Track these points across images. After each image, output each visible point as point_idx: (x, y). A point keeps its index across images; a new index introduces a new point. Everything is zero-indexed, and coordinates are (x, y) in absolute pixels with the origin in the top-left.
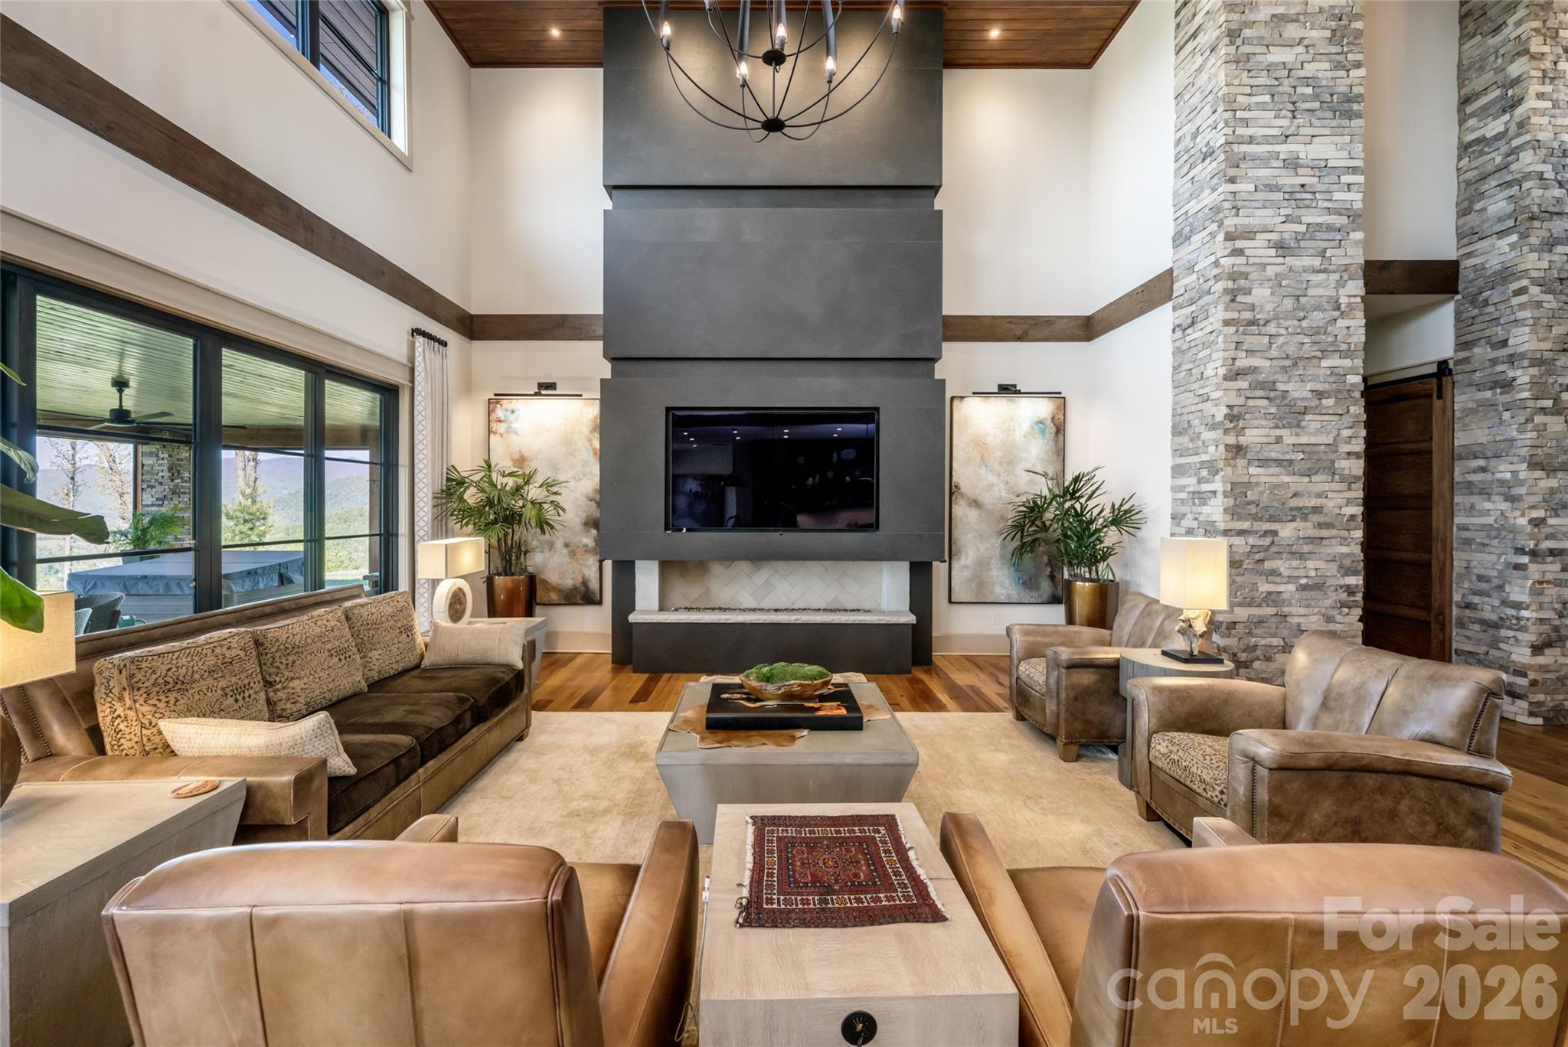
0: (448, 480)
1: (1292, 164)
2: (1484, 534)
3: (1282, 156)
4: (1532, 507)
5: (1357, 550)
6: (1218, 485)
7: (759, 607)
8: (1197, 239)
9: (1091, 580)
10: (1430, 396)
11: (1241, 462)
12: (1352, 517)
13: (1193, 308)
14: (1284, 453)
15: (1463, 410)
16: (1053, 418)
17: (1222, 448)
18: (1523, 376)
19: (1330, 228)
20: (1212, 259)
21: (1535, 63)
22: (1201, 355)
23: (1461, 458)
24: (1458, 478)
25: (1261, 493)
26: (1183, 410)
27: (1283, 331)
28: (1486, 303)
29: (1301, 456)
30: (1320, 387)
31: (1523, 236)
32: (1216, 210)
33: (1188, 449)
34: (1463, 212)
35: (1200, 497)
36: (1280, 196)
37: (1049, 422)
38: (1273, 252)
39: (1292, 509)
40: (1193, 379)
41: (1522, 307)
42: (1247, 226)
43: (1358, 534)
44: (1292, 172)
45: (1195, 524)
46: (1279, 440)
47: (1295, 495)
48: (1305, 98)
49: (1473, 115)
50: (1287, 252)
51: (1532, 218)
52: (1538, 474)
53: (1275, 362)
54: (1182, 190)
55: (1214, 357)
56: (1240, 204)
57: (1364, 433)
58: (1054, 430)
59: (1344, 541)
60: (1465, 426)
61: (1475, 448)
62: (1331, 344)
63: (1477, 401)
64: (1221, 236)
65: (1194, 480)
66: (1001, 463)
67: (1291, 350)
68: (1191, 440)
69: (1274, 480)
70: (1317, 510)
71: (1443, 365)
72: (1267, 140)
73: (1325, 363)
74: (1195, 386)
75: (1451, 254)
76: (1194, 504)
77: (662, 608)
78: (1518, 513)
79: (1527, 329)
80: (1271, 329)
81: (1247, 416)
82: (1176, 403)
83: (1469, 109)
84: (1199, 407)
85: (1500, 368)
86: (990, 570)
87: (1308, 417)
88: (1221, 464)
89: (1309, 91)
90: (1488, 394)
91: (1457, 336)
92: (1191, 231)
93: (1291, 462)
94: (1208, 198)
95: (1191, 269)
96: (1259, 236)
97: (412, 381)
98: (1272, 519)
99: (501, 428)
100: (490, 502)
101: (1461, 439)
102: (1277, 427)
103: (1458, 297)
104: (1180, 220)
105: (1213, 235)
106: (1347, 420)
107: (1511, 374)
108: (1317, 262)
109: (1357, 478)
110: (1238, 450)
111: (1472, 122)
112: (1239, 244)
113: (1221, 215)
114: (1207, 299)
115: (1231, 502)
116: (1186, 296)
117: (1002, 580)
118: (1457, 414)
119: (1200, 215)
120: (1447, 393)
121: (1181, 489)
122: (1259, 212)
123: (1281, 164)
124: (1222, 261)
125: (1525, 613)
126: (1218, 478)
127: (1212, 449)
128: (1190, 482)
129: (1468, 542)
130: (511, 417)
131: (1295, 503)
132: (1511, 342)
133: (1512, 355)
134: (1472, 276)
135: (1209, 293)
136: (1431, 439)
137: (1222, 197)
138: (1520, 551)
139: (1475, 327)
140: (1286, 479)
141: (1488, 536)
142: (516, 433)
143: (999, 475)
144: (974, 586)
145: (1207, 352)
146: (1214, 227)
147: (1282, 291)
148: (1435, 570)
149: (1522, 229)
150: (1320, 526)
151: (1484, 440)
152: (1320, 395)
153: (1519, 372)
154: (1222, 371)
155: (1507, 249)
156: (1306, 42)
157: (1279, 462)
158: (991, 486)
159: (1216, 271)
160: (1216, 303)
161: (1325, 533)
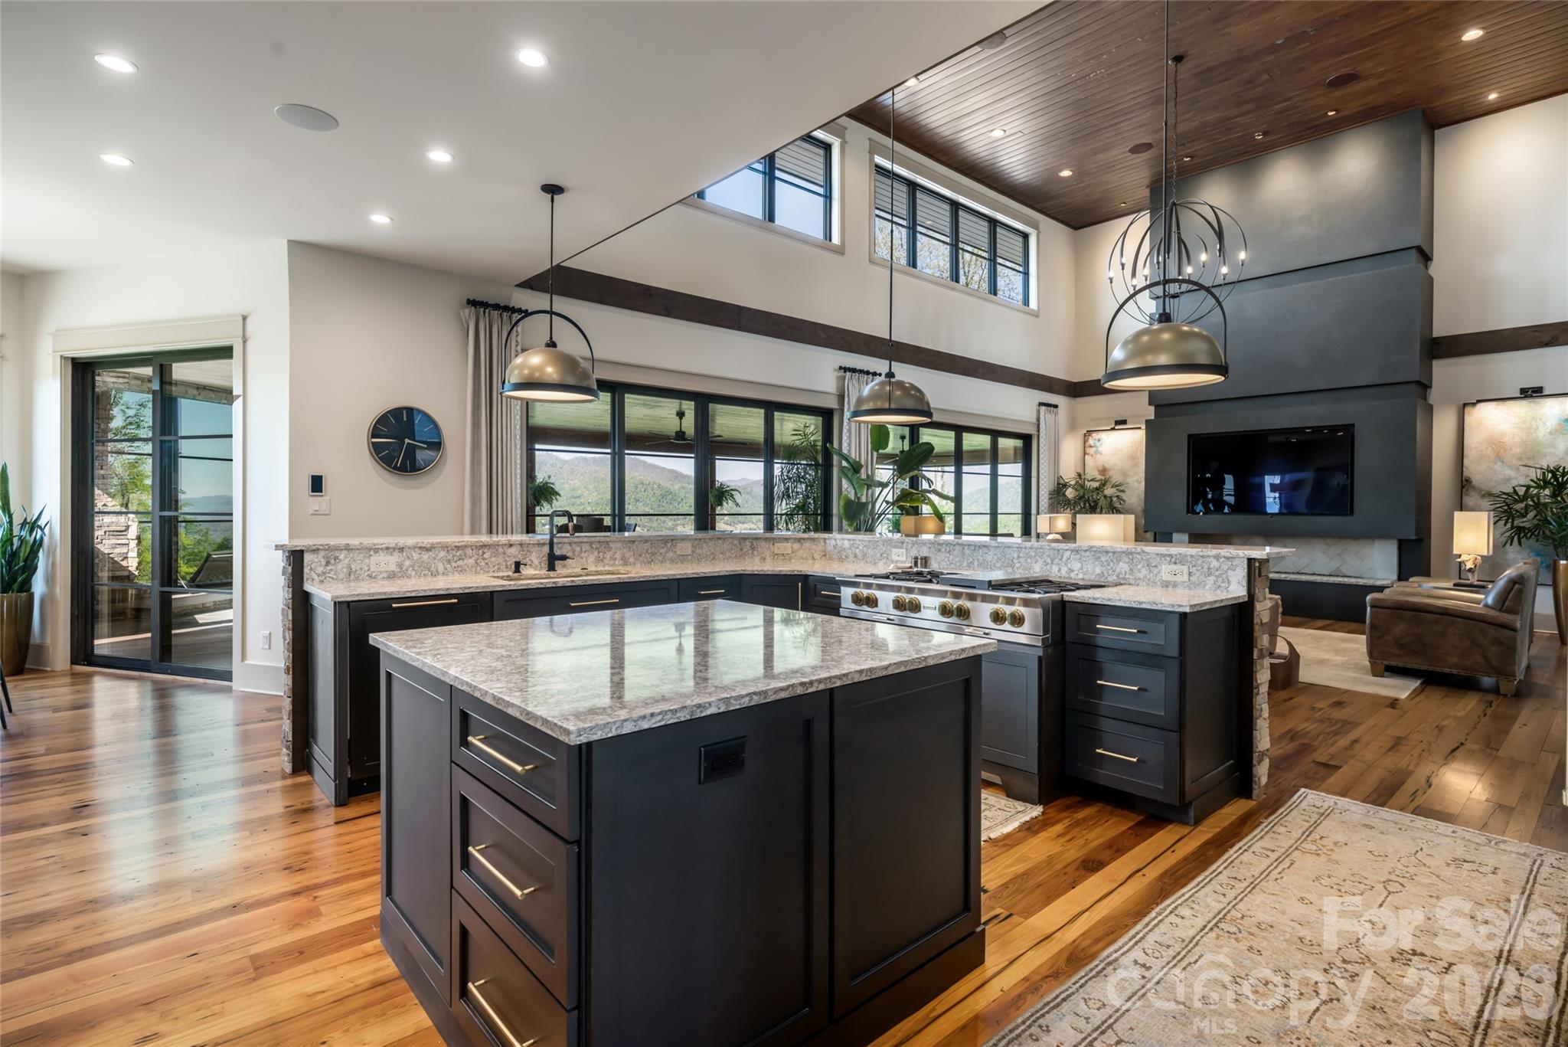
0: (1058, 484)
66: (1520, 459)
97: (1038, 431)
99: (1091, 451)
100: (1081, 498)
130: (1098, 444)
142: (1101, 454)
143: (1518, 469)
158: (1508, 479)
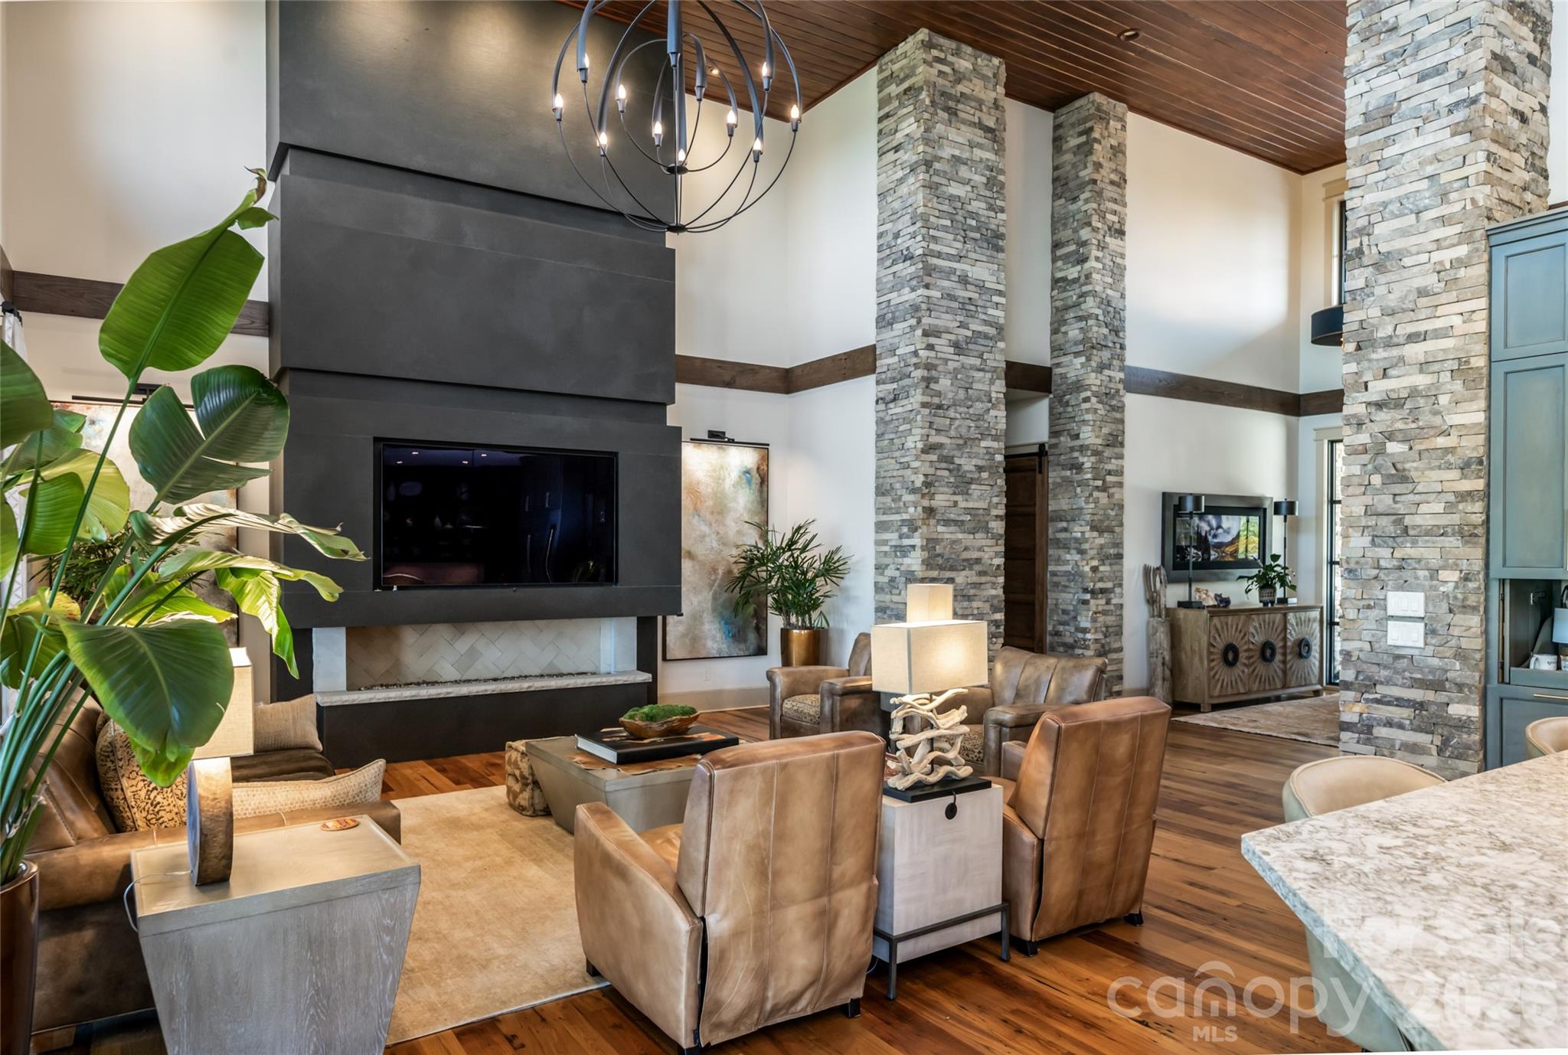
1: (964, 280)
2: (1065, 578)
3: (958, 273)
4: (1092, 558)
5: (1000, 592)
6: (917, 541)
7: (464, 678)
8: (899, 327)
9: (804, 627)
10: (1035, 470)
11: (932, 522)
12: (998, 566)
13: (895, 386)
14: (959, 515)
15: (1054, 483)
16: (758, 469)
17: (920, 509)
18: (1088, 462)
19: (986, 336)
20: (912, 348)
21: (1094, 234)
22: (901, 428)
23: (1053, 521)
24: (1051, 536)
25: (945, 548)
26: (886, 474)
27: (958, 416)
28: (1067, 404)
29: (969, 517)
30: (980, 463)
31: (1089, 359)
32: (916, 308)
33: (891, 508)
34: (1055, 331)
35: (903, 551)
36: (955, 305)
37: (754, 473)
38: (951, 350)
39: (964, 560)
40: (895, 448)
41: (1088, 411)
42: (937, 326)
43: (1001, 580)
44: (963, 287)
45: (897, 574)
46: (956, 503)
47: (966, 549)
48: (972, 229)
49: (1060, 258)
50: (961, 352)
51: (1093, 348)
52: (1095, 534)
53: (953, 441)
54: (884, 280)
55: (914, 431)
56: (932, 307)
57: (1005, 501)
58: (759, 480)
59: (994, 585)
60: (1055, 495)
61: (1062, 513)
62: (987, 428)
63: (1062, 478)
64: (919, 332)
65: (895, 536)
66: (712, 513)
67: (963, 431)
68: (893, 500)
69: (953, 537)
70: (978, 561)
71: (1042, 446)
72: (949, 257)
73: (983, 444)
74: (897, 454)
75: (1048, 363)
76: (896, 556)
77: (352, 687)
78: (1085, 563)
79: (1090, 428)
80: (951, 413)
81: (937, 484)
82: (879, 467)
83: (1059, 253)
84: (901, 473)
85: (1076, 454)
86: (702, 623)
87: (973, 486)
88: (920, 523)
89: (974, 223)
90: (1068, 473)
91: (1051, 426)
92: (893, 318)
93: (963, 522)
94: (907, 296)
95: (893, 352)
96: (944, 335)
98: (952, 569)
101: (1052, 506)
102: (954, 494)
103: (1051, 396)
104: (884, 305)
105: (912, 328)
106: (996, 490)
107: (1081, 459)
108: (978, 362)
109: (1000, 535)
110: (930, 511)
111: (1060, 263)
112: (932, 340)
113: (919, 314)
114: (906, 382)
115: (926, 554)
116: (889, 374)
117: (713, 634)
118: (1051, 486)
119: (901, 307)
120: (1045, 470)
121: (885, 542)
122: (944, 316)
123: (957, 279)
124: (921, 353)
125: (1088, 636)
126: (917, 534)
127: (911, 510)
128: (892, 537)
129: (1056, 585)
131: (966, 555)
132: (1081, 436)
133: (1082, 446)
134: (1059, 382)
135: (909, 376)
136: (1035, 504)
137: (920, 299)
138: (1086, 590)
139: (1062, 421)
140: (960, 536)
141: (1068, 580)
143: (711, 525)
144: (687, 641)
145: (907, 426)
146: (913, 322)
147: (957, 383)
148: (1037, 607)
149: (1088, 354)
150: (981, 574)
151: (1065, 507)
152: (980, 469)
153: (1085, 459)
154: (920, 445)
155: (1079, 366)
156: (972, 183)
157: (956, 522)
158: (703, 537)
159: (915, 360)
160: (916, 386)
161: (983, 579)
